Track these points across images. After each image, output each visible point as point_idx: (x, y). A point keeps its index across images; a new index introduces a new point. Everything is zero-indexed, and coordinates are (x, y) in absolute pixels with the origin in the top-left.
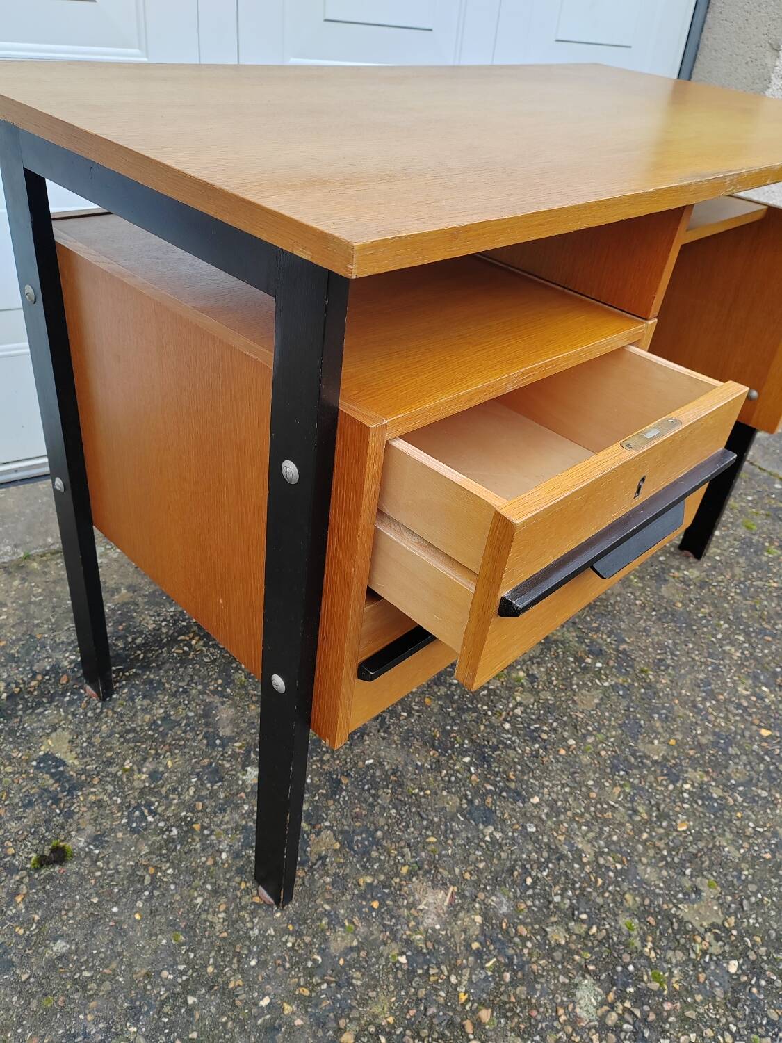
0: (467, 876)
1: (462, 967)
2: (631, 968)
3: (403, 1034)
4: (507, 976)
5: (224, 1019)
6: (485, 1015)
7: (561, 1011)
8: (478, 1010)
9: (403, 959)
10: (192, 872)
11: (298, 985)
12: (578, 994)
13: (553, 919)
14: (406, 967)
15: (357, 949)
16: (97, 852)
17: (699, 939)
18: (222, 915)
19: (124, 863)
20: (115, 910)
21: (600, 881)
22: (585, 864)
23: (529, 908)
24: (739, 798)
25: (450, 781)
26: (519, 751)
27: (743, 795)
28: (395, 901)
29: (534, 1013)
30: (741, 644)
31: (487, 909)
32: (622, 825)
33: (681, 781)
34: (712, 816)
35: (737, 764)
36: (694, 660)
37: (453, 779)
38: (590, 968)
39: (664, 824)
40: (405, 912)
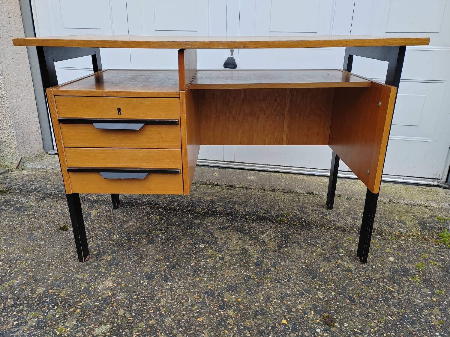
0: (123, 285)
1: (90, 299)
2: (124, 333)
4: (95, 309)
5: (41, 271)
6: (78, 311)
7: (93, 325)
8: (79, 309)
9: (83, 288)
11: (60, 276)
12: (103, 326)
13: (126, 308)
14: (81, 290)
15: (79, 279)
16: (71, 232)
20: (58, 243)
21: (152, 311)
22: (156, 305)
23: (125, 302)
24: (236, 329)
25: (155, 265)
26: (185, 271)
27: (239, 329)
28: (101, 277)
29: (87, 320)
30: (329, 295)
31: (116, 294)
32: (183, 306)
33: (223, 310)
34: (216, 325)
35: (254, 321)
36: (295, 287)
37: (157, 265)
38: (115, 324)
39: (195, 315)
40: (99, 281)
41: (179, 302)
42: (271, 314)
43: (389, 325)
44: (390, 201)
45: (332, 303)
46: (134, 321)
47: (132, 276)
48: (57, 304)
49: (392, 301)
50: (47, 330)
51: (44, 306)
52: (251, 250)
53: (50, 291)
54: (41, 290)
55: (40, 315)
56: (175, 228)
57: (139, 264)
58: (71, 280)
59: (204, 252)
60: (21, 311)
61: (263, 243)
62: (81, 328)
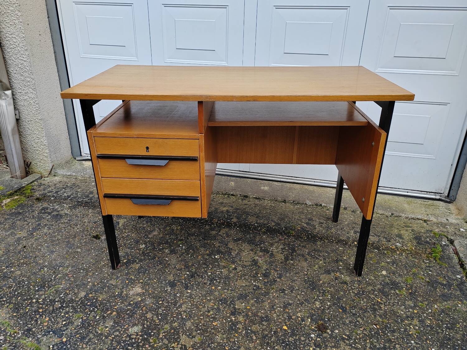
0: (150, 291)
1: (123, 303)
2: (152, 333)
4: (128, 312)
5: (81, 277)
6: (114, 313)
7: (127, 326)
8: (115, 311)
9: (117, 293)
11: (97, 282)
12: (135, 327)
13: (153, 312)
14: (115, 295)
15: (113, 285)
16: (103, 241)
17: (176, 344)
19: (104, 245)
21: (175, 315)
22: (178, 310)
23: (152, 306)
24: (244, 332)
25: (177, 274)
26: (203, 280)
27: (247, 333)
28: (131, 284)
29: (122, 321)
30: (325, 305)
31: (144, 300)
32: (200, 311)
33: (234, 316)
34: (228, 329)
35: (260, 326)
36: (296, 297)
37: (178, 274)
38: (145, 326)
39: (211, 319)
40: (130, 287)
41: (198, 308)
42: (275, 320)
43: (373, 333)
44: (392, 214)
45: (327, 312)
46: (160, 324)
47: (157, 284)
48: (96, 307)
49: (378, 312)
50: (90, 329)
51: (86, 309)
52: (261, 262)
53: (90, 295)
54: (83, 294)
55: (84, 317)
56: (194, 239)
57: (163, 273)
58: (107, 286)
59: (219, 262)
60: (67, 313)
61: (272, 255)
62: (118, 328)
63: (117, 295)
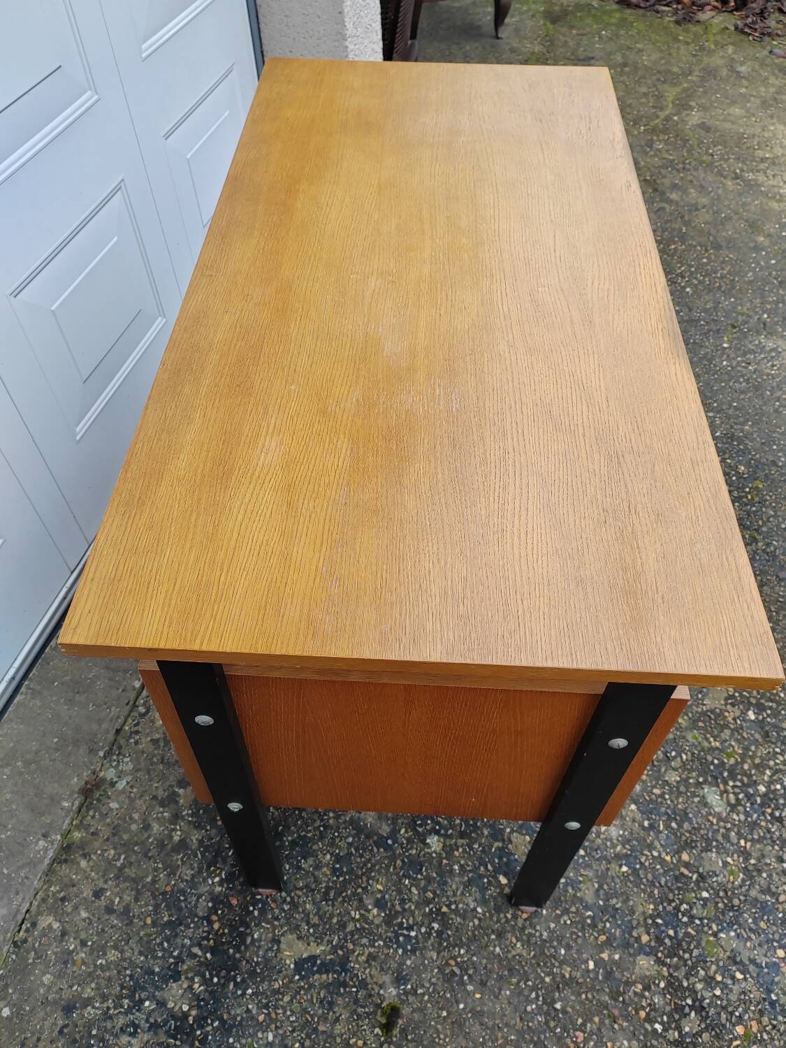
1: (652, 843)
2: (716, 761)
3: (664, 908)
4: (674, 825)
5: (584, 996)
6: (685, 857)
7: (711, 818)
8: (680, 857)
9: (625, 869)
10: (474, 938)
11: (596, 938)
12: (709, 800)
13: (663, 770)
14: (630, 872)
15: (601, 886)
16: (409, 987)
17: (726, 714)
18: (519, 945)
19: (431, 976)
20: (462, 1006)
29: (702, 832)
38: (701, 780)
40: (599, 841)
48: (677, 909)
50: (740, 900)
51: (687, 934)
53: (645, 938)
54: (645, 964)
55: (710, 932)
58: (605, 904)
60: (710, 981)
62: (720, 838)
63: (629, 868)
